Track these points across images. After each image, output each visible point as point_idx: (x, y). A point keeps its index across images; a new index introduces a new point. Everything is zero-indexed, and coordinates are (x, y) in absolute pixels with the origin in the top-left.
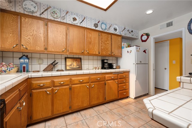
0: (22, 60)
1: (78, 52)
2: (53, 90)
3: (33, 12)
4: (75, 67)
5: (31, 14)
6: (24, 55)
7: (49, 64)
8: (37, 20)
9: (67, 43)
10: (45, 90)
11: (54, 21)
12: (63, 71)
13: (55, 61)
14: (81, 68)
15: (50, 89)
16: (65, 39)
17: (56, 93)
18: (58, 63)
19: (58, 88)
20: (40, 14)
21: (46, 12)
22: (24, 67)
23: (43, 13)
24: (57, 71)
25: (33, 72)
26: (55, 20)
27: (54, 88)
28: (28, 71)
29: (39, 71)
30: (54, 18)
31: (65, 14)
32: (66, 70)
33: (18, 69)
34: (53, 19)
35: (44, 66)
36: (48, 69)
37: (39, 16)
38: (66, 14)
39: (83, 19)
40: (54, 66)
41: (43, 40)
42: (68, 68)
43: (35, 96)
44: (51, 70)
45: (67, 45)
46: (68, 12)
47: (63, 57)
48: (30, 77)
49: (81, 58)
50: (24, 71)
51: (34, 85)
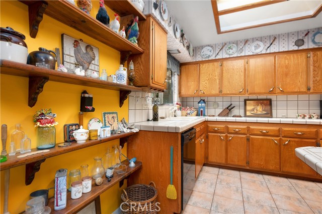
0: (200, 104)
1: (263, 91)
2: (226, 136)
3: (209, 56)
4: (259, 113)
5: (207, 59)
6: (202, 100)
7: (224, 108)
8: (212, 63)
9: (246, 81)
10: (219, 134)
11: (230, 58)
12: (240, 116)
13: (231, 104)
14: (269, 115)
15: (224, 135)
16: (243, 77)
17: (230, 140)
18: (234, 107)
19: (232, 135)
20: (216, 56)
21: (221, 51)
22: (202, 111)
23: (217, 54)
24: (233, 116)
25: (209, 116)
26: (231, 56)
27: (229, 135)
28: (204, 115)
29: (214, 116)
30: (230, 55)
31: (243, 45)
32: (246, 116)
33: (197, 112)
34: (228, 56)
35: (219, 111)
36: (223, 114)
37: (214, 58)
38: (245, 44)
39: (271, 42)
40: (230, 110)
41: (218, 82)
42: (248, 113)
43: (210, 138)
44: (227, 115)
45: (247, 84)
46: (247, 41)
47: (242, 99)
48: (206, 120)
49: (271, 99)
50: (202, 115)
51: (210, 128)
